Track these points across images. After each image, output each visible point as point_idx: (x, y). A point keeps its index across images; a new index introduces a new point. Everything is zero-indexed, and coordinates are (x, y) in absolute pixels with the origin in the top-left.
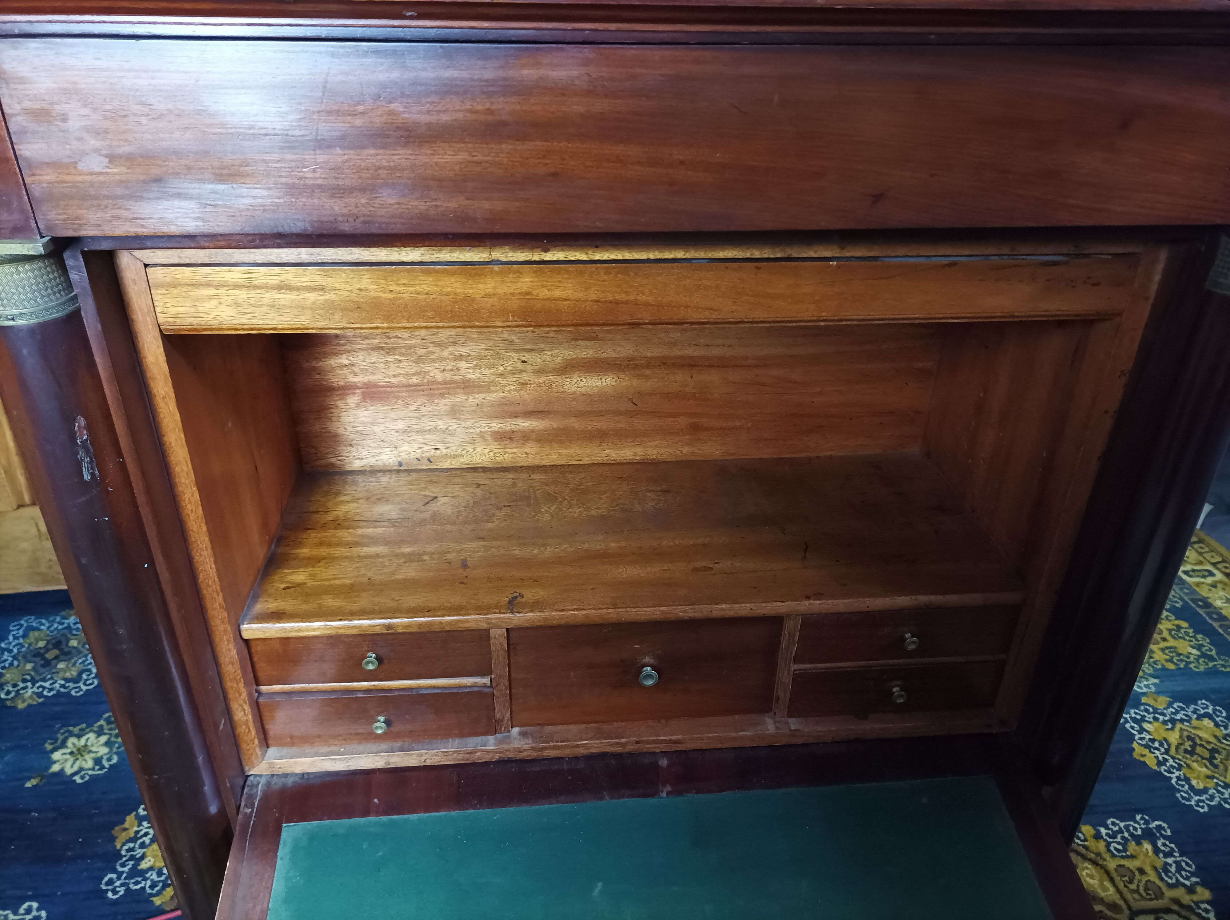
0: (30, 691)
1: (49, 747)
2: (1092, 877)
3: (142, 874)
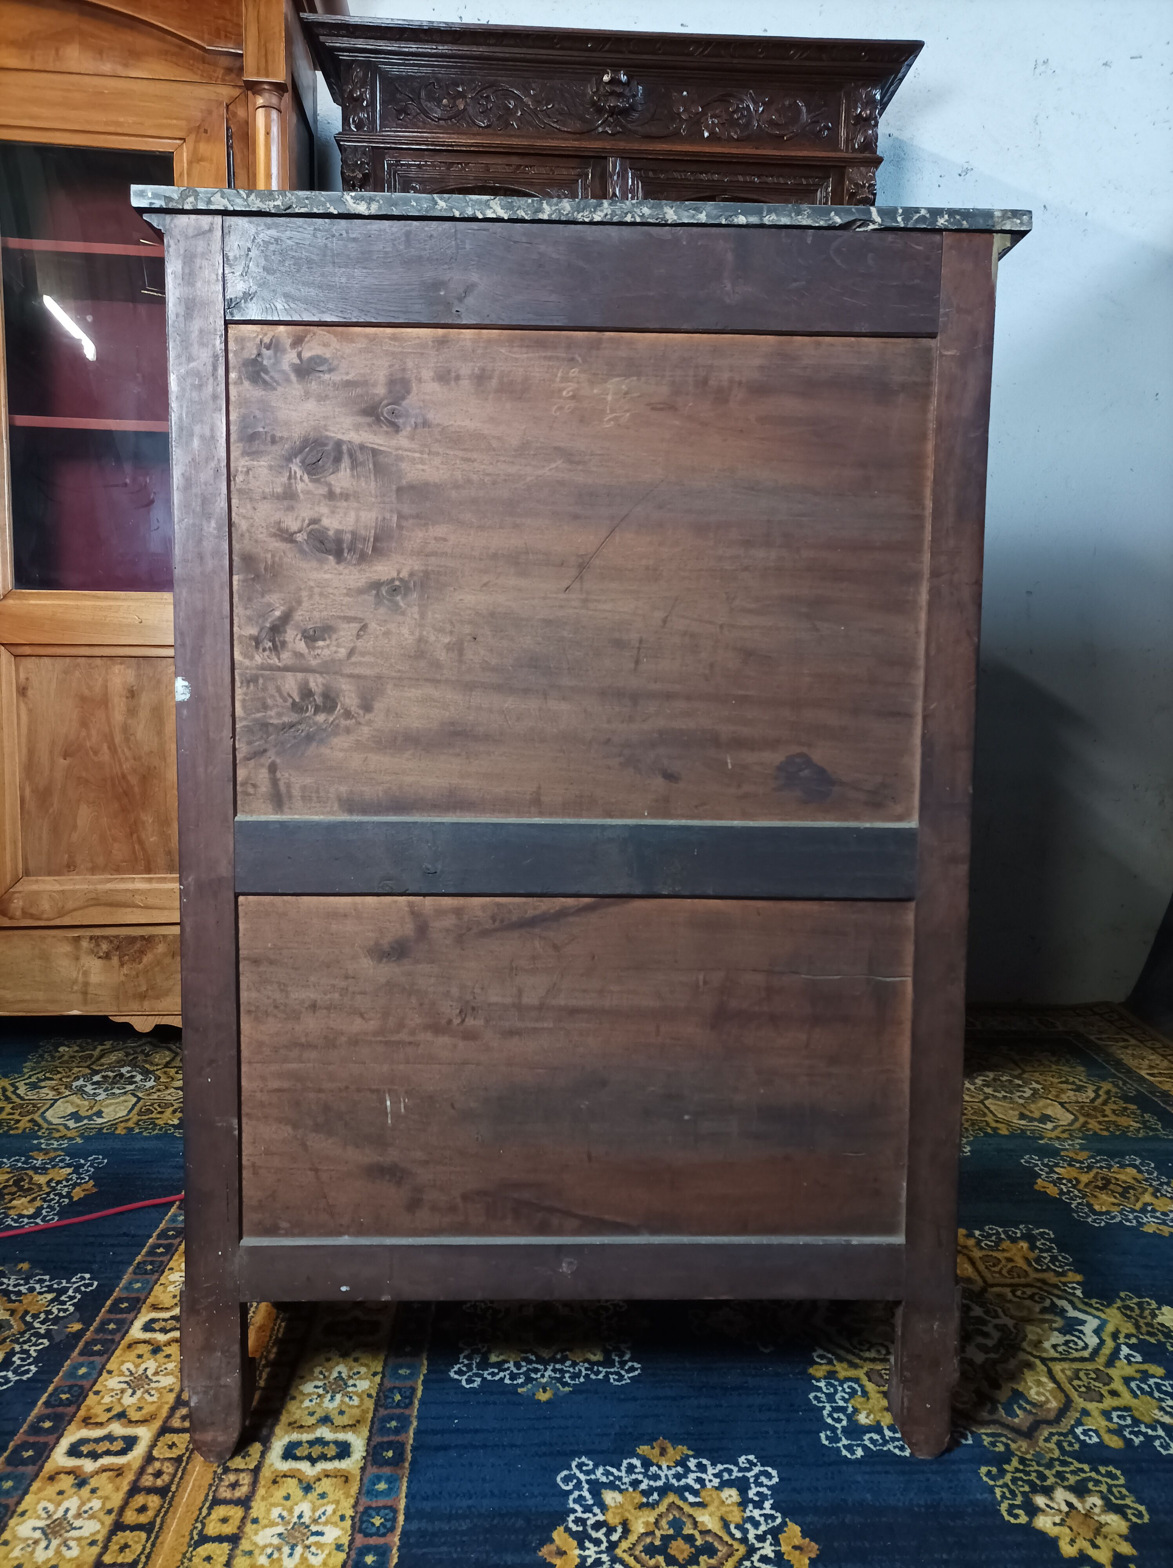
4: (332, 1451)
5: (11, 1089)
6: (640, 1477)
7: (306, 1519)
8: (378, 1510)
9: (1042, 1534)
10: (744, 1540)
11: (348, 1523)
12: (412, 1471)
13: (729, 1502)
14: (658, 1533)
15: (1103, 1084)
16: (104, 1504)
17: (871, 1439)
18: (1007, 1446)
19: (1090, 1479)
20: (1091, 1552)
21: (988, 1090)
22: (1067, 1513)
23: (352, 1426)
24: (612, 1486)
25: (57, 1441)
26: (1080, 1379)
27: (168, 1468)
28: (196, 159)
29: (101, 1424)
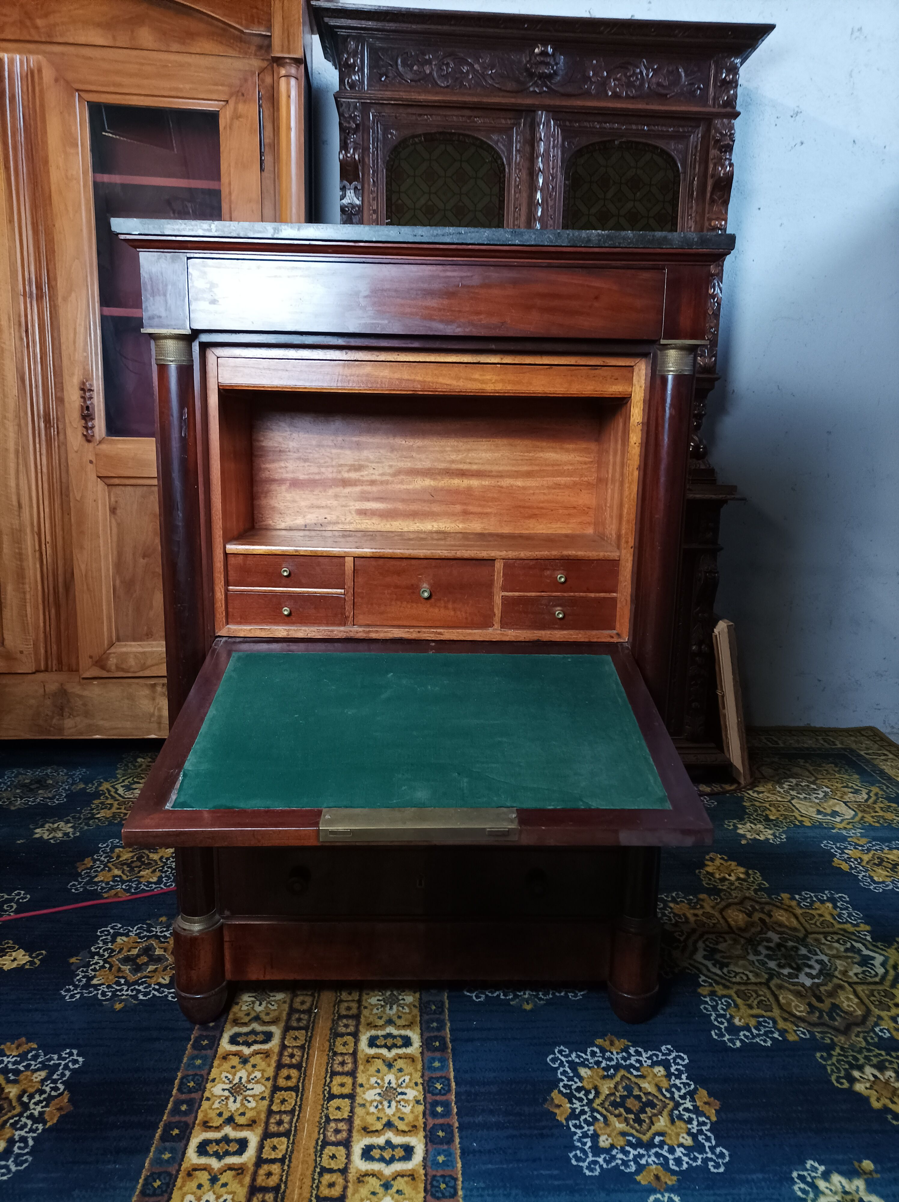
0: (19, 802)
1: (31, 827)
2: (782, 916)
3: (96, 883)
4: (400, 1042)
5: (113, 790)
6: (600, 1059)
7: (393, 1085)
8: (438, 1079)
9: (859, 1094)
10: (672, 1098)
11: (420, 1087)
12: (454, 1055)
13: (659, 1075)
14: (618, 1094)
15: (873, 788)
16: (263, 1075)
17: (744, 1035)
18: (831, 1039)
19: (887, 1060)
20: (891, 1106)
21: (793, 793)
22: (874, 1082)
23: (409, 1026)
24: (583, 1065)
25: (221, 1035)
26: (874, 996)
27: (298, 1053)
28: (237, 116)
29: (245, 1024)
